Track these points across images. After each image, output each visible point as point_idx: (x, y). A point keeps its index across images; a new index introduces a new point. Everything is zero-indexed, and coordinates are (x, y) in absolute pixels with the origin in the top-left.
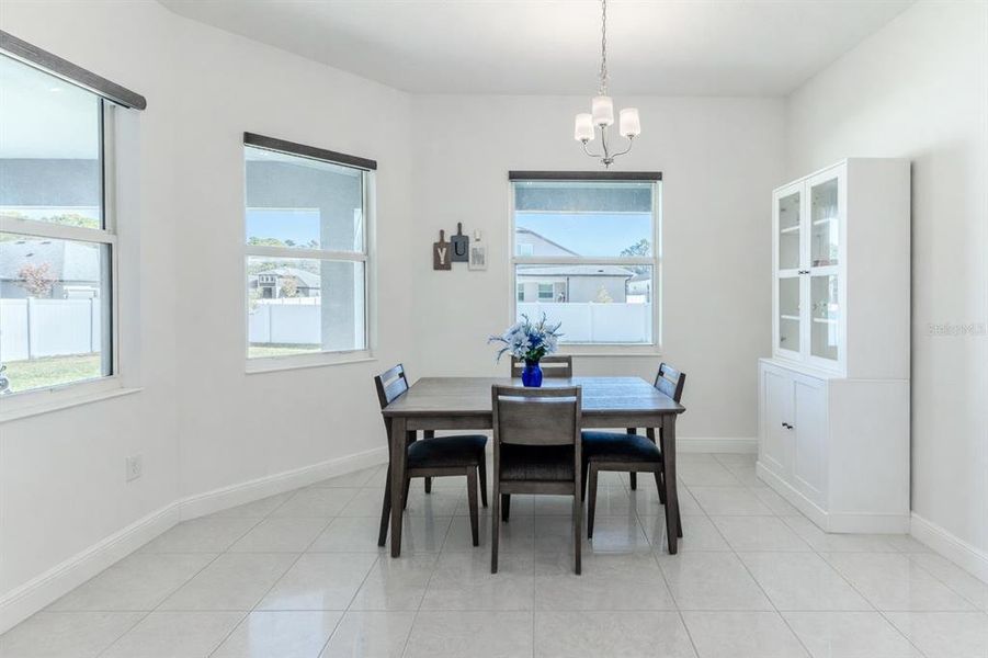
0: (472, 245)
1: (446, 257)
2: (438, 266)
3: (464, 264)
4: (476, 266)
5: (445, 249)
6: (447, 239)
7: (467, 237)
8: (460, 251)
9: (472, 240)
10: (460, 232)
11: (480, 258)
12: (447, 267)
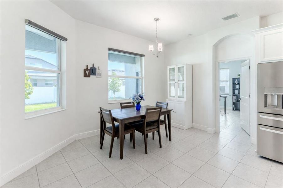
0: (97, 70)
1: (88, 74)
2: (85, 76)
3: (95, 76)
4: (99, 77)
5: (88, 71)
6: (89, 68)
7: (96, 68)
8: (94, 72)
9: (97, 69)
10: (93, 66)
11: (100, 75)
12: (89, 76)
